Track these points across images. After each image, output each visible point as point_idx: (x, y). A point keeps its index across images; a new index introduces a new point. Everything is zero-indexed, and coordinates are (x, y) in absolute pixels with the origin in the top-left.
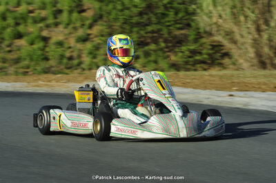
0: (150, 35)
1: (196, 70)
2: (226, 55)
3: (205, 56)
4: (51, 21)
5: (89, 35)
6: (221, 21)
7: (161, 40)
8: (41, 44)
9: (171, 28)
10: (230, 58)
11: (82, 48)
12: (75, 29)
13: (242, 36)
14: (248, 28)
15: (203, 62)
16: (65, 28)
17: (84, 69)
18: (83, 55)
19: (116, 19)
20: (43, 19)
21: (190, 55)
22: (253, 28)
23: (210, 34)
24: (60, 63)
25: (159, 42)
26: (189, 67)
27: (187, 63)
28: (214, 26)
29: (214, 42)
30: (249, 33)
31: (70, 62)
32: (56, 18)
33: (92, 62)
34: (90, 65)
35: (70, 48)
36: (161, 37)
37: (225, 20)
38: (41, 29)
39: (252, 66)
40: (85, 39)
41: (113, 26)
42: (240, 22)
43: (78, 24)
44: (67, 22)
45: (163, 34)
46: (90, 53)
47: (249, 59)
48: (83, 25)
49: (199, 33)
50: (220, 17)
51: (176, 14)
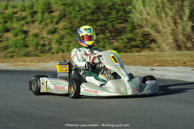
0: (99, 28)
1: (132, 52)
2: (153, 41)
3: (138, 42)
4: (29, 19)
5: (56, 28)
6: (148, 17)
7: (107, 31)
8: (23, 36)
9: (114, 23)
10: (156, 43)
11: (52, 38)
12: (46, 24)
13: (164, 28)
14: (168, 22)
15: (137, 46)
16: (40, 24)
17: (53, 53)
18: (52, 43)
19: (75, 18)
20: (24, 18)
21: (127, 41)
22: (171, 22)
23: (141, 27)
24: (36, 49)
25: (105, 33)
26: (127, 50)
27: (125, 47)
28: (144, 21)
29: (144, 32)
30: (169, 25)
31: (44, 48)
32: (33, 17)
33: (59, 48)
34: (58, 50)
35: (43, 38)
36: (107, 29)
37: (152, 16)
38: (23, 25)
39: (171, 48)
40: (53, 32)
41: (74, 22)
42: (162, 17)
43: (49, 21)
44: (40, 20)
45: (108, 27)
46: (58, 41)
47: (169, 43)
48: (52, 22)
49: (133, 25)
50: (148, 14)
51: (117, 12)
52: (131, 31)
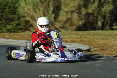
1: (18, 32)
2: (31, 26)
3: (22, 26)
6: (28, 11)
7: (3, 19)
9: (7, 14)
10: (33, 27)
14: (40, 14)
15: (22, 29)
21: (16, 26)
22: (42, 14)
23: (24, 17)
26: (15, 31)
27: (14, 29)
28: (26, 13)
29: (26, 20)
37: (31, 11)
42: (37, 11)
45: (4, 17)
49: (19, 16)
50: (28, 9)
51: (9, 8)
52: (18, 20)
